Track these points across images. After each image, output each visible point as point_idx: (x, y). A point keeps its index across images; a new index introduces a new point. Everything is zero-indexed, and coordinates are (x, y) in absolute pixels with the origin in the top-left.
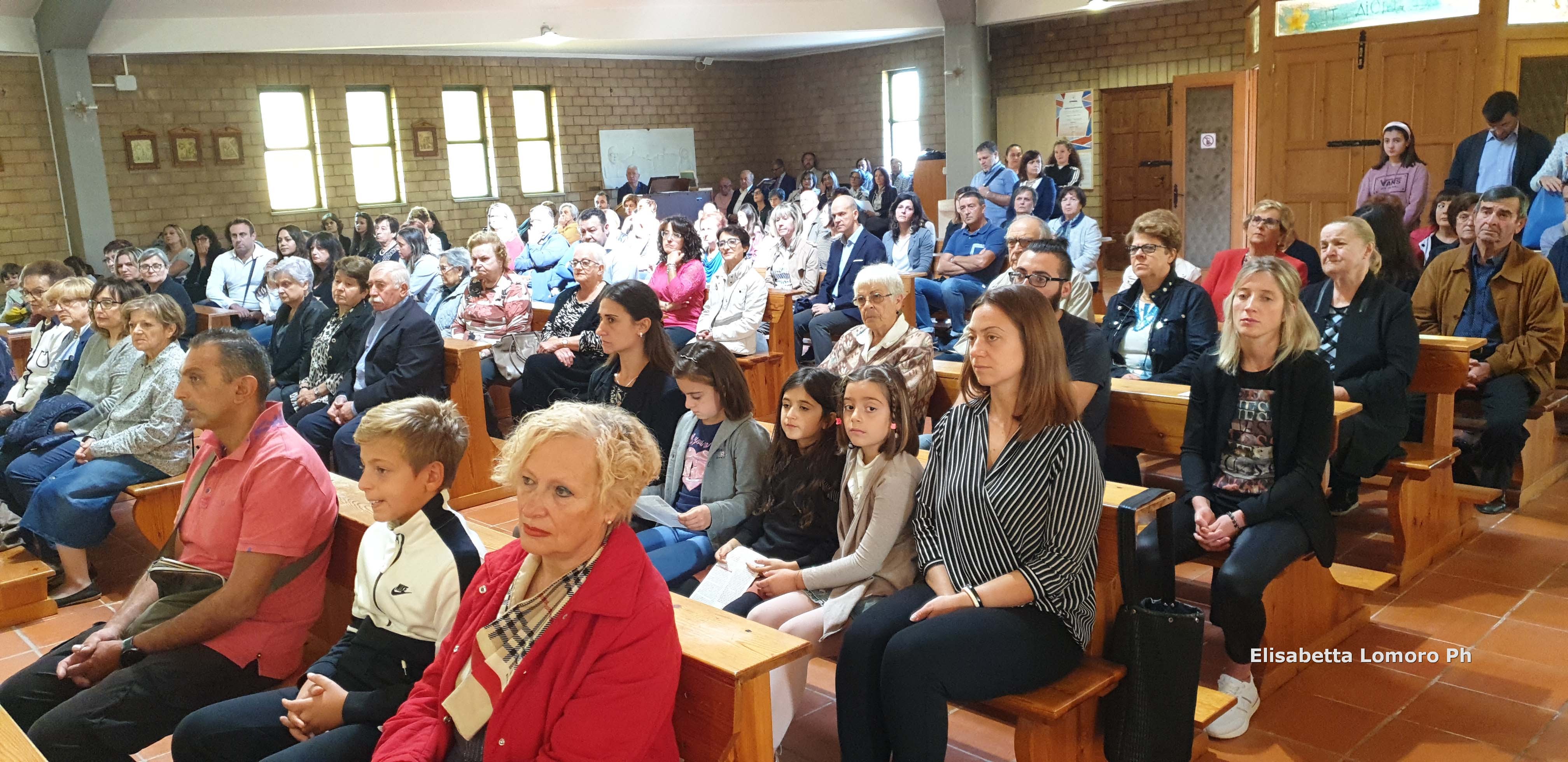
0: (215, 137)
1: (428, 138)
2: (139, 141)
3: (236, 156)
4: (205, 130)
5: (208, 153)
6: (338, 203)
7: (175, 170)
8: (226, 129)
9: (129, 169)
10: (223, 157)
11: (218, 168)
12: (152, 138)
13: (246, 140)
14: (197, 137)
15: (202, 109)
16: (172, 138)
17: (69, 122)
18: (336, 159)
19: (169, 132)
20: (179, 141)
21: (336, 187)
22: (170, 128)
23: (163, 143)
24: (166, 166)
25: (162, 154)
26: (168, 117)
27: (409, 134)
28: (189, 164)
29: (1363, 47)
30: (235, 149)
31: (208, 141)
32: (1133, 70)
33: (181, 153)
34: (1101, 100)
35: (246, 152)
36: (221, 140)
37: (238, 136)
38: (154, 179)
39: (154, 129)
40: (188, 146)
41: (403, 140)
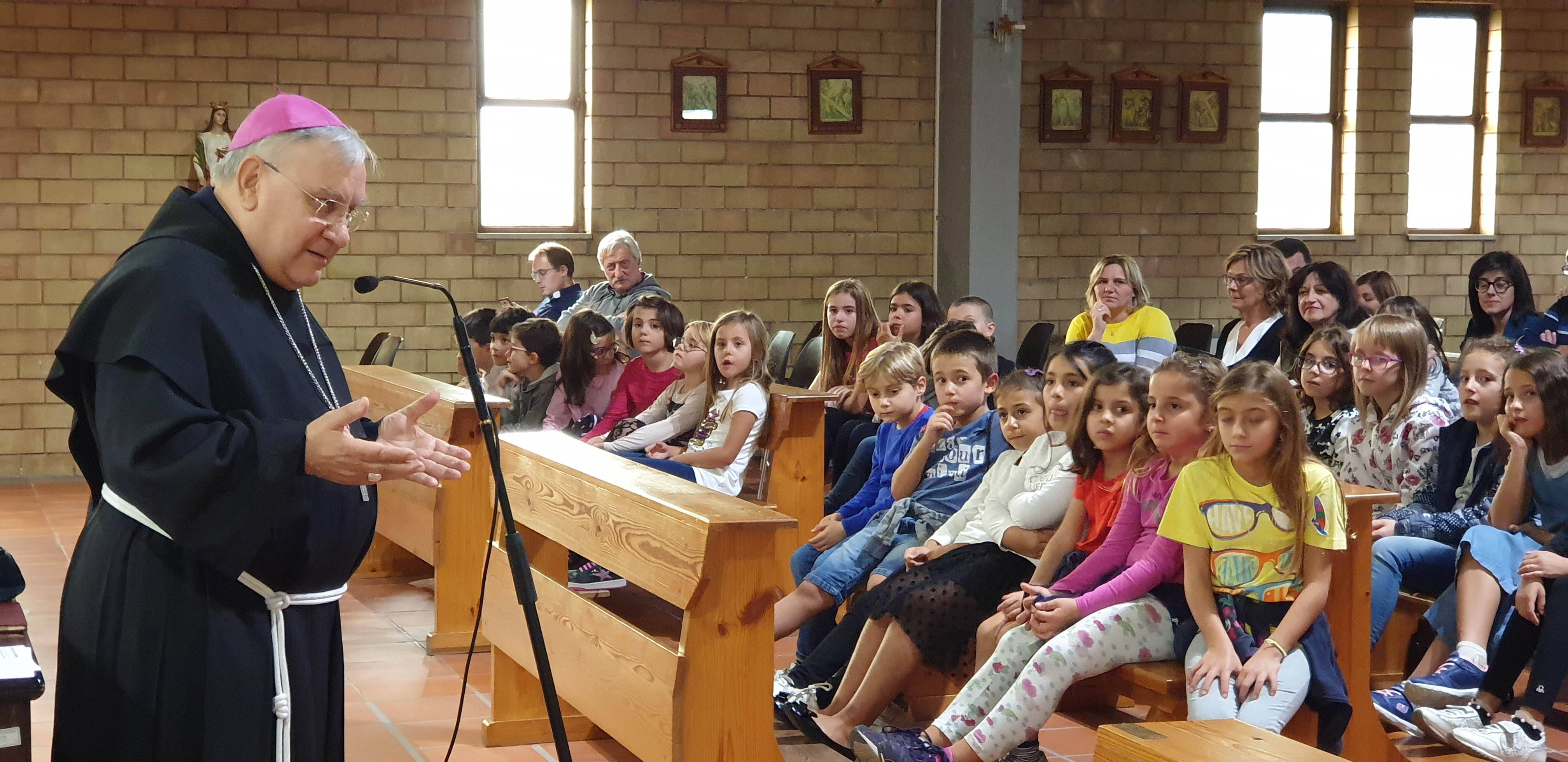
0: (1184, 88)
1: (1551, 110)
2: (1064, 91)
3: (1212, 127)
4: (1170, 74)
5: (1168, 118)
6: (1375, 225)
7: (1112, 145)
8: (1204, 75)
9: (1042, 139)
10: (1193, 128)
11: (1181, 145)
12: (1085, 86)
13: (1234, 97)
14: (1156, 87)
15: (1170, 36)
16: (1117, 86)
17: (980, 48)
18: (1380, 142)
19: (1113, 77)
20: (1127, 94)
21: (1373, 195)
22: (1115, 69)
23: (1101, 98)
24: (1098, 139)
25: (1096, 117)
26: (1115, 49)
27: (1518, 99)
28: (1137, 136)
30: (1214, 113)
31: (1171, 96)
33: (1127, 114)
35: (1235, 118)
36: (1196, 96)
37: (1222, 91)
38: (1077, 159)
39: (1094, 71)
40: (1138, 103)
41: (1504, 112)
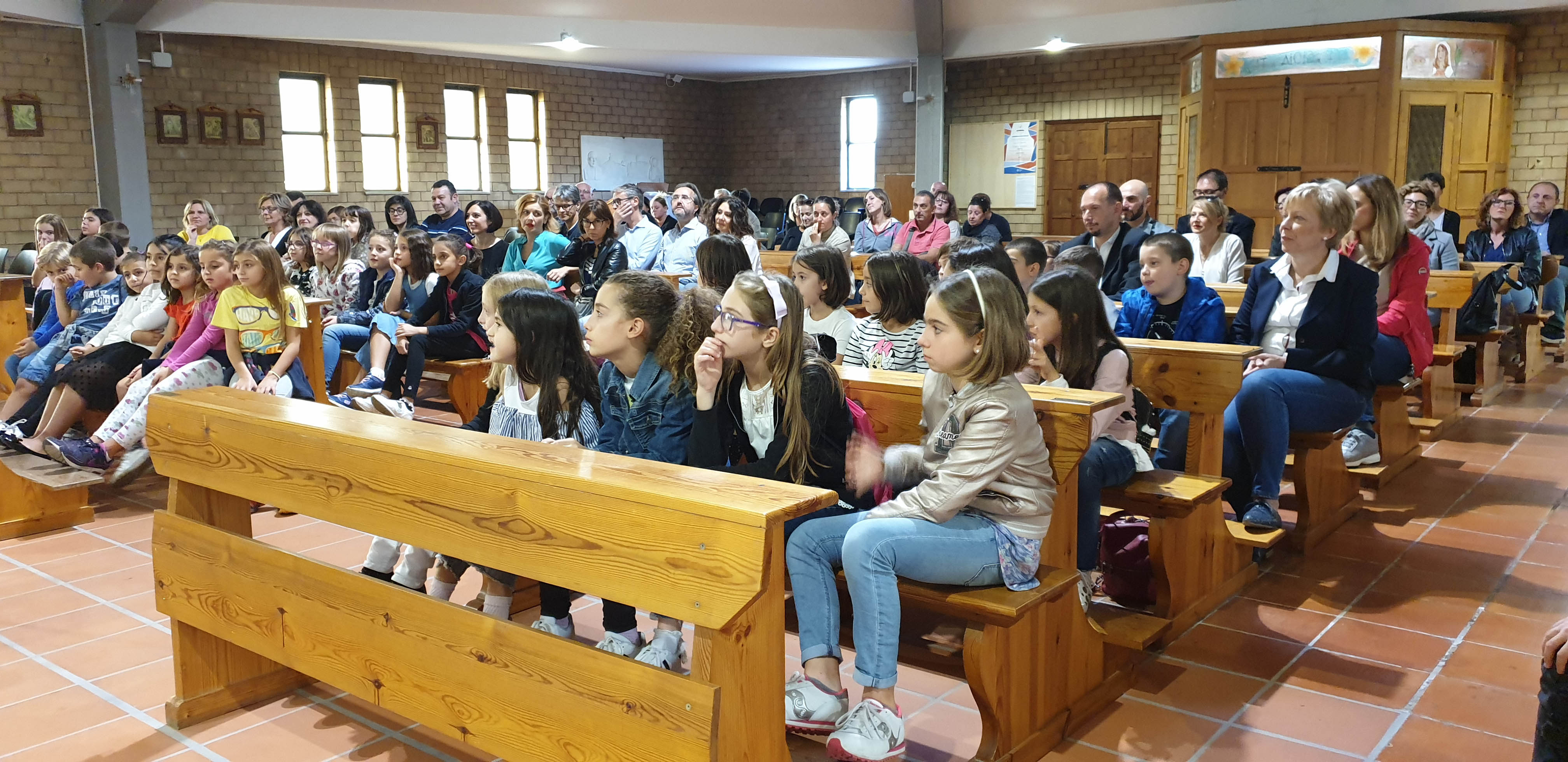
0: (239, 116)
1: (430, 131)
2: (171, 116)
3: (257, 137)
4: (231, 110)
5: (232, 132)
6: (349, 187)
7: (201, 145)
8: (250, 110)
9: (159, 142)
10: (246, 137)
11: (240, 147)
12: (183, 114)
13: (267, 122)
14: (223, 115)
15: (229, 89)
16: (201, 114)
17: (115, 91)
18: (347, 146)
19: (198, 110)
20: (206, 119)
21: (345, 172)
22: (198, 106)
23: (192, 120)
24: (193, 142)
25: (190, 131)
26: (197, 95)
27: (414, 126)
28: (214, 141)
29: (1288, 90)
30: (257, 130)
31: (232, 121)
32: (1075, 105)
33: (208, 130)
34: (1045, 130)
35: (269, 133)
36: (246, 121)
37: (261, 119)
38: (182, 153)
39: (184, 106)
40: (214, 124)
41: (409, 132)
